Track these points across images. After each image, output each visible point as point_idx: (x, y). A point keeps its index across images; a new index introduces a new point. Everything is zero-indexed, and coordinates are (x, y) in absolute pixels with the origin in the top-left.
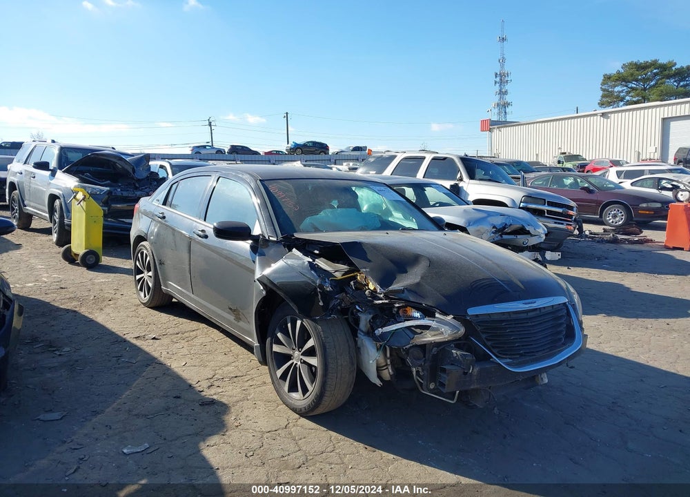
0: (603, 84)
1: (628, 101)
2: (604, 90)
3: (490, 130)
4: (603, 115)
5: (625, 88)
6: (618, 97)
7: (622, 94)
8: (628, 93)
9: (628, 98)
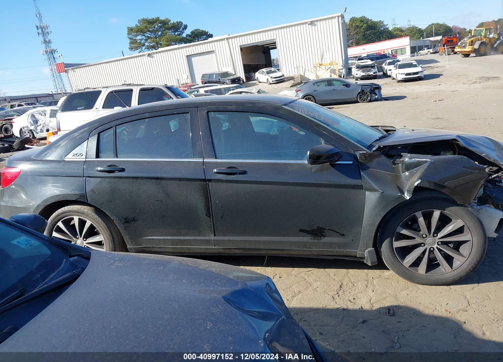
0: (129, 34)
1: (148, 46)
2: (130, 39)
3: (66, 71)
4: (149, 55)
5: (144, 37)
6: (140, 43)
7: (143, 41)
8: (146, 40)
9: (147, 44)
